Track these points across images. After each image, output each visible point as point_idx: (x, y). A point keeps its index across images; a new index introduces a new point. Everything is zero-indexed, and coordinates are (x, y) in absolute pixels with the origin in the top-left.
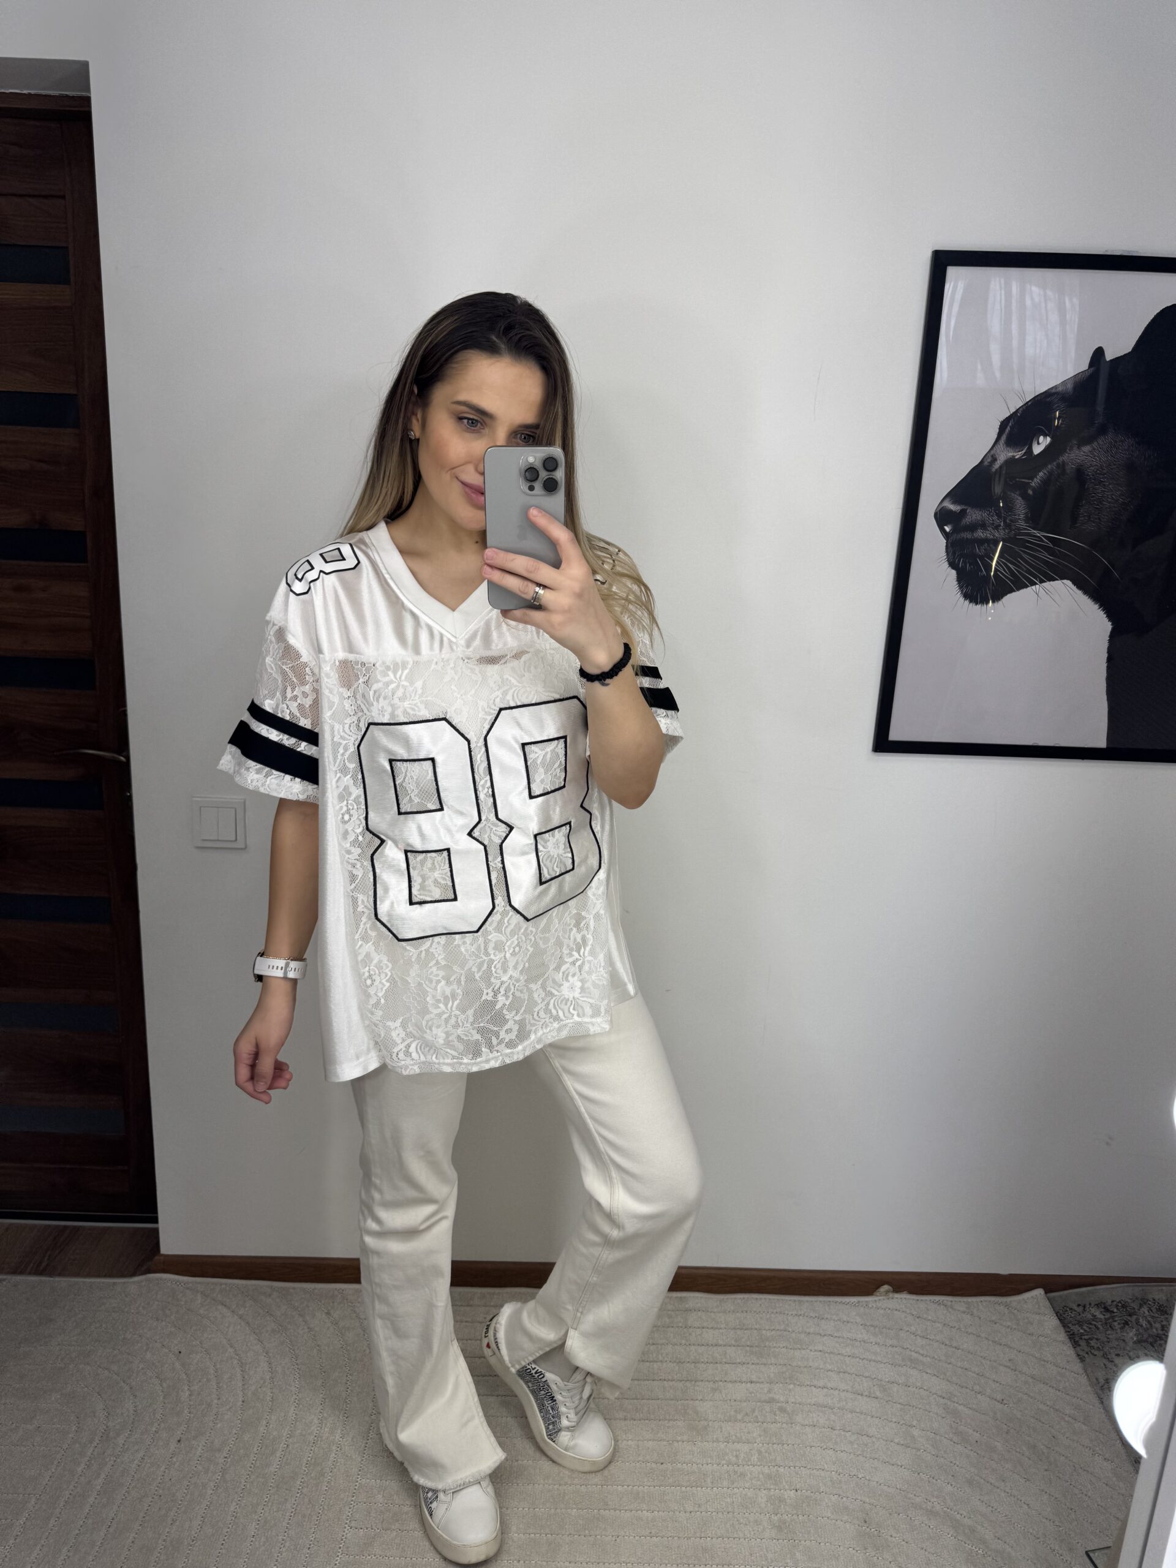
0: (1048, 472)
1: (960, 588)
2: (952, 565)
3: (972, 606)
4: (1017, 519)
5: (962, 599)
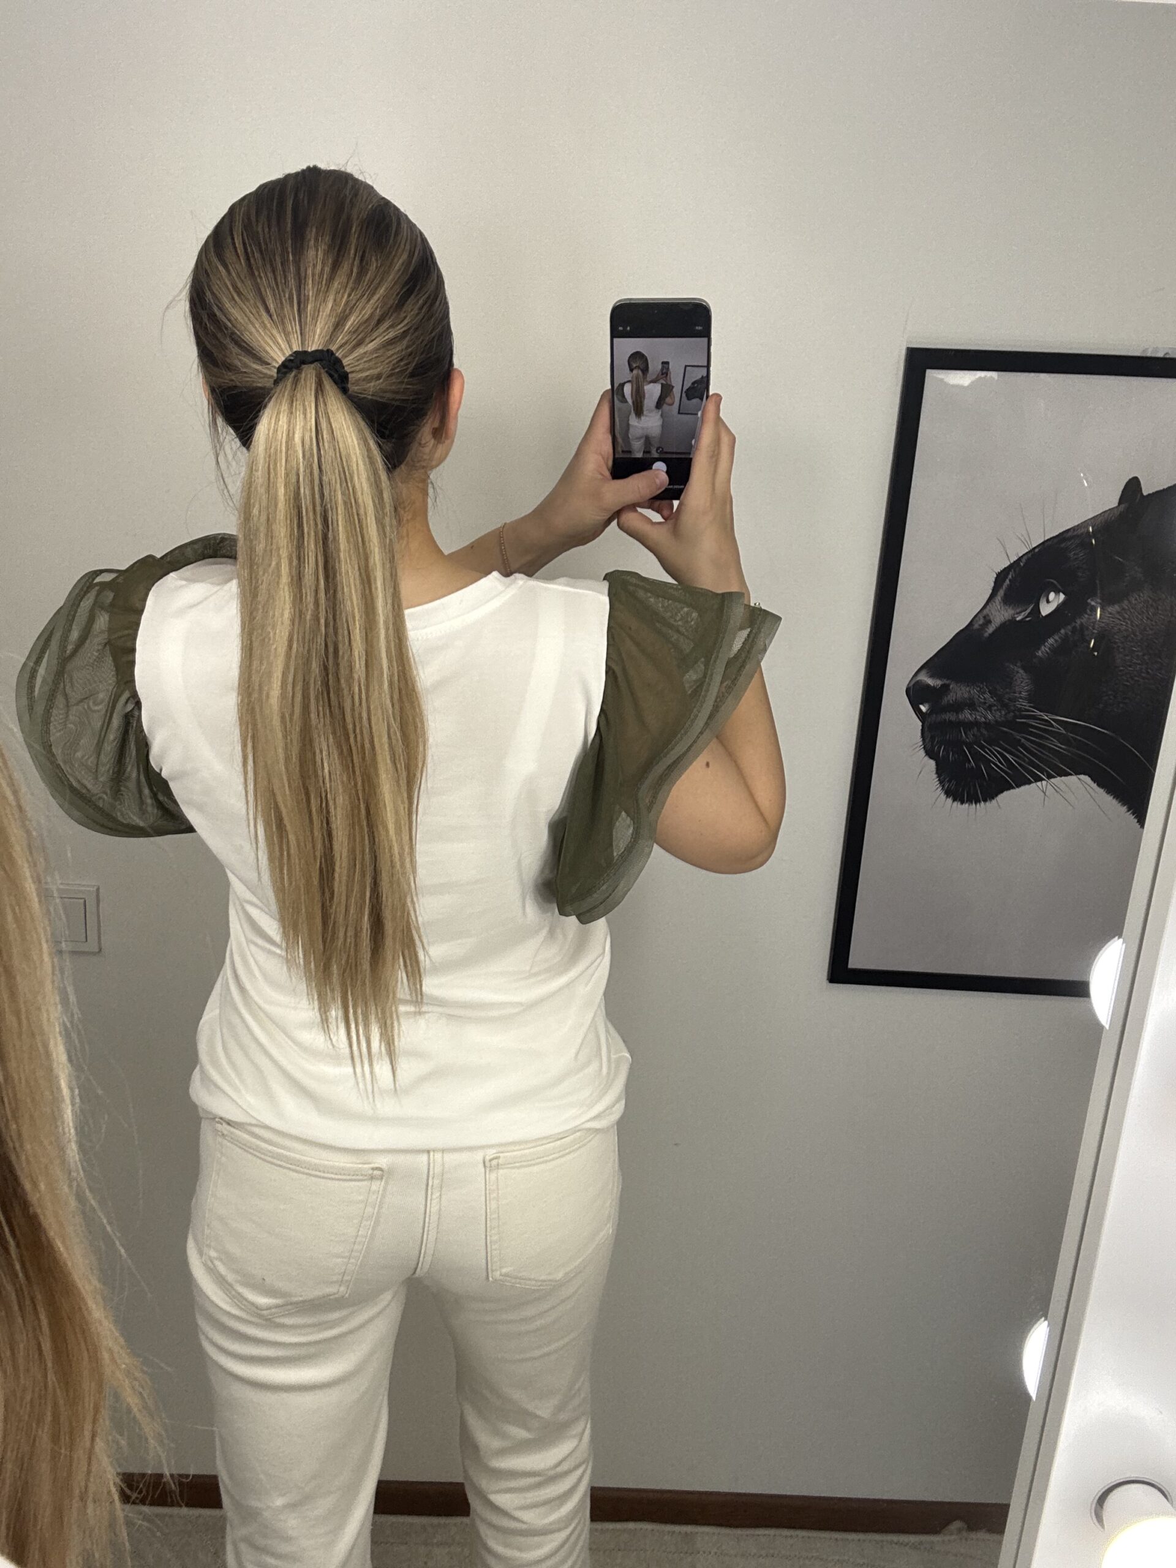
0: (1060, 638)
1: (940, 783)
2: (930, 753)
3: (957, 805)
4: (1016, 697)
5: (943, 796)
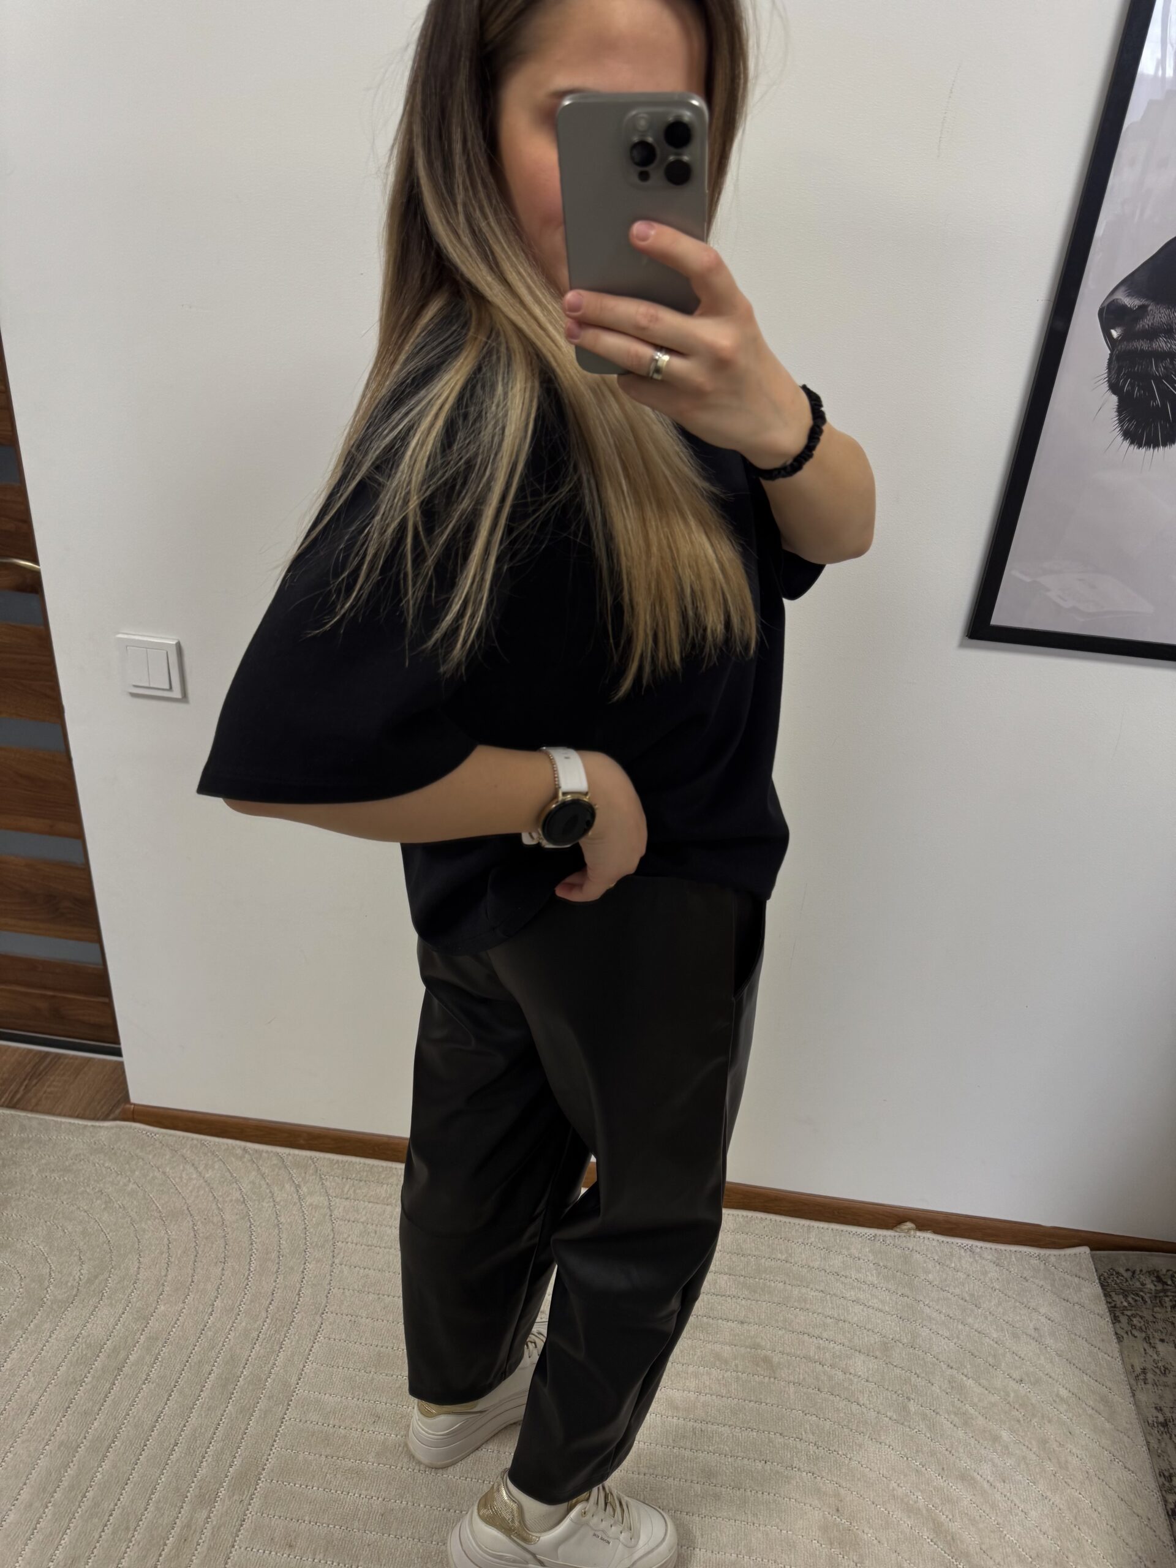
2: (1114, 387)
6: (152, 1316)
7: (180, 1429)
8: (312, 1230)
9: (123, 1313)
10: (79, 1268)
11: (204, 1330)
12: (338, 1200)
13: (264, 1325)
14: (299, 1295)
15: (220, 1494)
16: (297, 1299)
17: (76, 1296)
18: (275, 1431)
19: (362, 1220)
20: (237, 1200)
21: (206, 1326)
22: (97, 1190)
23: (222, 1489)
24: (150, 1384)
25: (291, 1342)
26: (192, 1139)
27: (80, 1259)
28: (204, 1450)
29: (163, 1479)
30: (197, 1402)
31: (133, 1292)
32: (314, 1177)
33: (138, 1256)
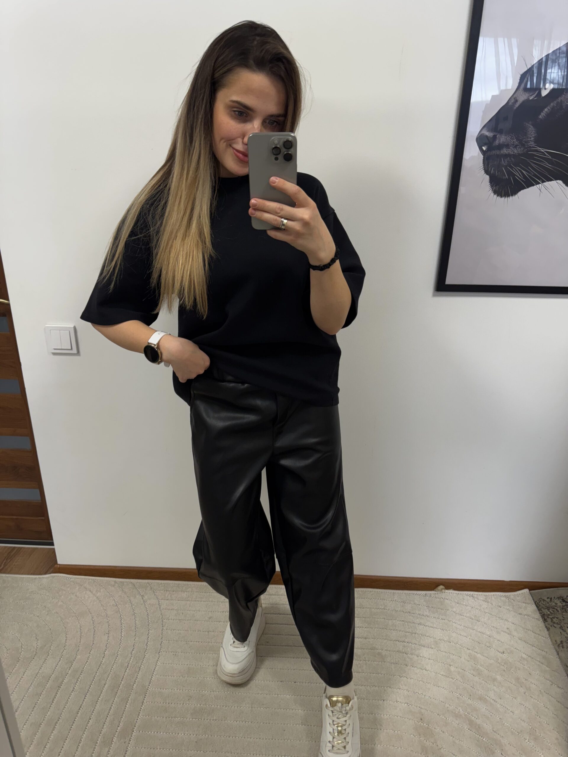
4: (529, 140)
6: (74, 661)
7: (91, 712)
8: (151, 615)
9: (60, 661)
10: (36, 642)
11: (100, 665)
12: (163, 601)
13: (130, 660)
14: (147, 645)
15: (114, 740)
16: (146, 647)
17: (35, 655)
18: (139, 709)
19: (176, 609)
20: (113, 605)
21: (101, 663)
22: (43, 606)
23: (115, 738)
24: (75, 692)
25: (144, 667)
26: (89, 579)
27: (36, 638)
28: (104, 720)
29: (84, 736)
30: (100, 698)
31: (64, 651)
32: (150, 591)
33: (65, 635)
